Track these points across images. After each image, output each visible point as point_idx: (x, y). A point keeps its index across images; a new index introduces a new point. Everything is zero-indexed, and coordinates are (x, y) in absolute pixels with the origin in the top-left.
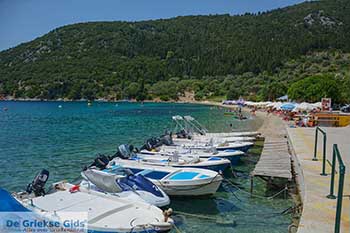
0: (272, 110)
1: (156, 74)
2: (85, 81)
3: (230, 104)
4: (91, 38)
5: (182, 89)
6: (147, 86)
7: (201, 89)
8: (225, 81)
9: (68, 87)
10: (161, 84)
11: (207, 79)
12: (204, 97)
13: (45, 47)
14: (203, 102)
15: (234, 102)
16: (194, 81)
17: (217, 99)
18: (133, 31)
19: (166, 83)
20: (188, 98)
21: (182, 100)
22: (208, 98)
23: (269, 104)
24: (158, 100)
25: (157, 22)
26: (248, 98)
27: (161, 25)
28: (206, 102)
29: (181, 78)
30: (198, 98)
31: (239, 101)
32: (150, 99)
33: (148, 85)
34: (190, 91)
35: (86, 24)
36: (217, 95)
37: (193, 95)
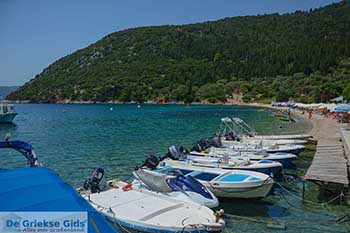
0: (326, 112)
1: (204, 76)
2: (135, 84)
3: (280, 106)
4: (140, 43)
5: (230, 91)
6: (194, 88)
7: (250, 90)
8: (274, 82)
9: (119, 90)
10: (209, 86)
11: (255, 81)
12: (253, 99)
13: (98, 53)
14: (251, 104)
15: (284, 104)
16: (242, 83)
17: (265, 101)
18: (180, 34)
19: (214, 85)
20: (236, 100)
21: (231, 102)
22: (257, 100)
23: (322, 106)
24: (206, 102)
25: (204, 25)
26: (299, 99)
27: (208, 27)
28: (255, 104)
29: (229, 80)
30: (246, 100)
31: (289, 103)
32: (198, 101)
33: (196, 87)
34: (238, 92)
35: (136, 29)
36: (265, 97)
37: (241, 96)
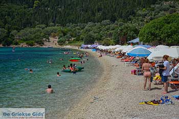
3: (88, 48)
5: (48, 35)
6: (13, 32)
7: (65, 34)
8: (86, 27)
10: (28, 30)
11: (70, 27)
12: (67, 42)
14: (65, 47)
16: (58, 28)
17: (78, 43)
19: (33, 29)
21: (47, 45)
22: (70, 43)
24: (24, 45)
28: (68, 47)
29: (47, 25)
30: (61, 43)
34: (54, 37)
36: (78, 40)
37: (57, 40)
